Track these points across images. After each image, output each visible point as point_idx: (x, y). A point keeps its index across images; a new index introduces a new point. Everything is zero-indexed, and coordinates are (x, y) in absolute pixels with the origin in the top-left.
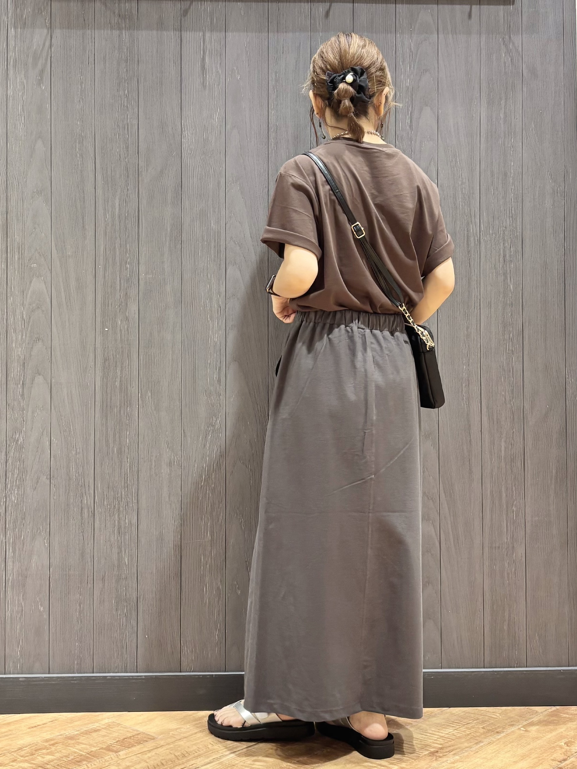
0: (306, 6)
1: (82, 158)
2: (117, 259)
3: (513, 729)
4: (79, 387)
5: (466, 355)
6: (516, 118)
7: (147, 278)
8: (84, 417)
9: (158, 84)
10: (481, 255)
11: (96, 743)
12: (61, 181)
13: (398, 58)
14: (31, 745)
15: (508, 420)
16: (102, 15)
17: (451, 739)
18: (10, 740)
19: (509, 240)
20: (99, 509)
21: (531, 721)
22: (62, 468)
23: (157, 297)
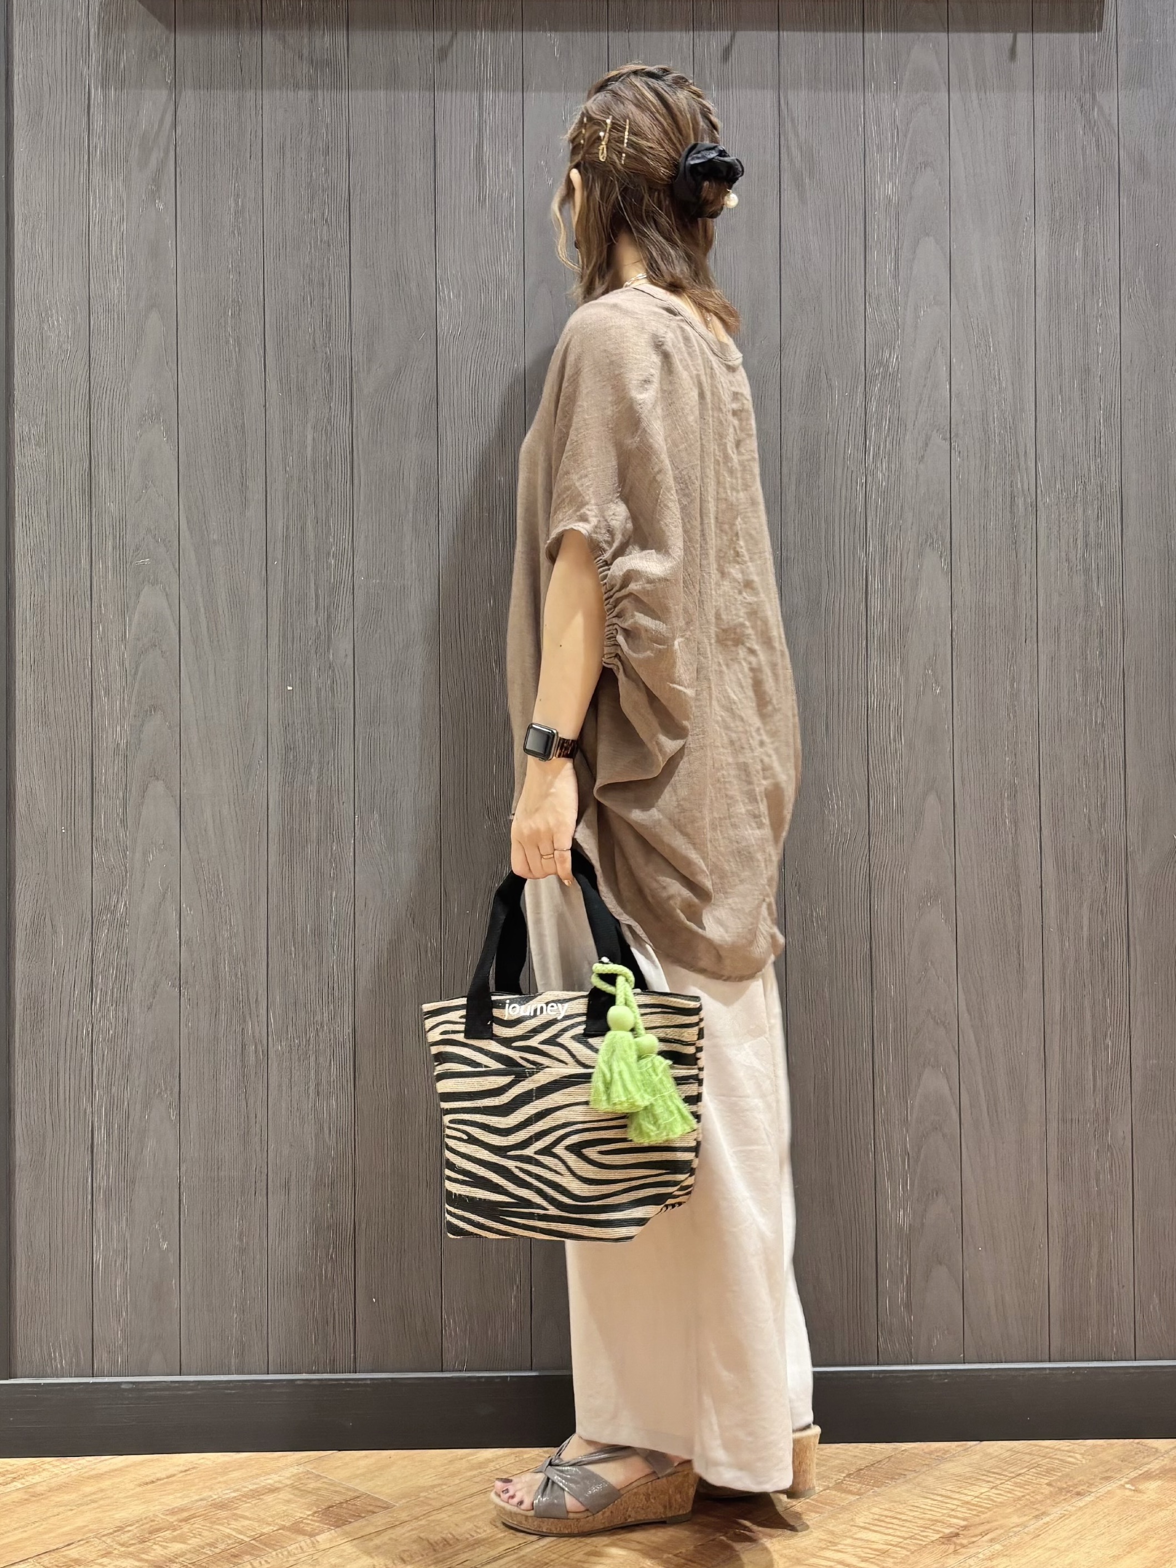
0: (682, 38)
1: (239, 345)
2: (311, 548)
3: (1110, 1486)
4: (237, 804)
5: (1010, 735)
6: (1106, 259)
7: (371, 585)
8: (247, 863)
9: (390, 198)
10: (1039, 533)
11: (272, 1517)
12: (198, 394)
13: (870, 141)
14: (141, 1520)
15: (1095, 864)
16: (278, 61)
17: (985, 1507)
18: (98, 1510)
19: (1096, 502)
20: (277, 1047)
21: (1146, 1469)
22: (203, 966)
23: (390, 622)
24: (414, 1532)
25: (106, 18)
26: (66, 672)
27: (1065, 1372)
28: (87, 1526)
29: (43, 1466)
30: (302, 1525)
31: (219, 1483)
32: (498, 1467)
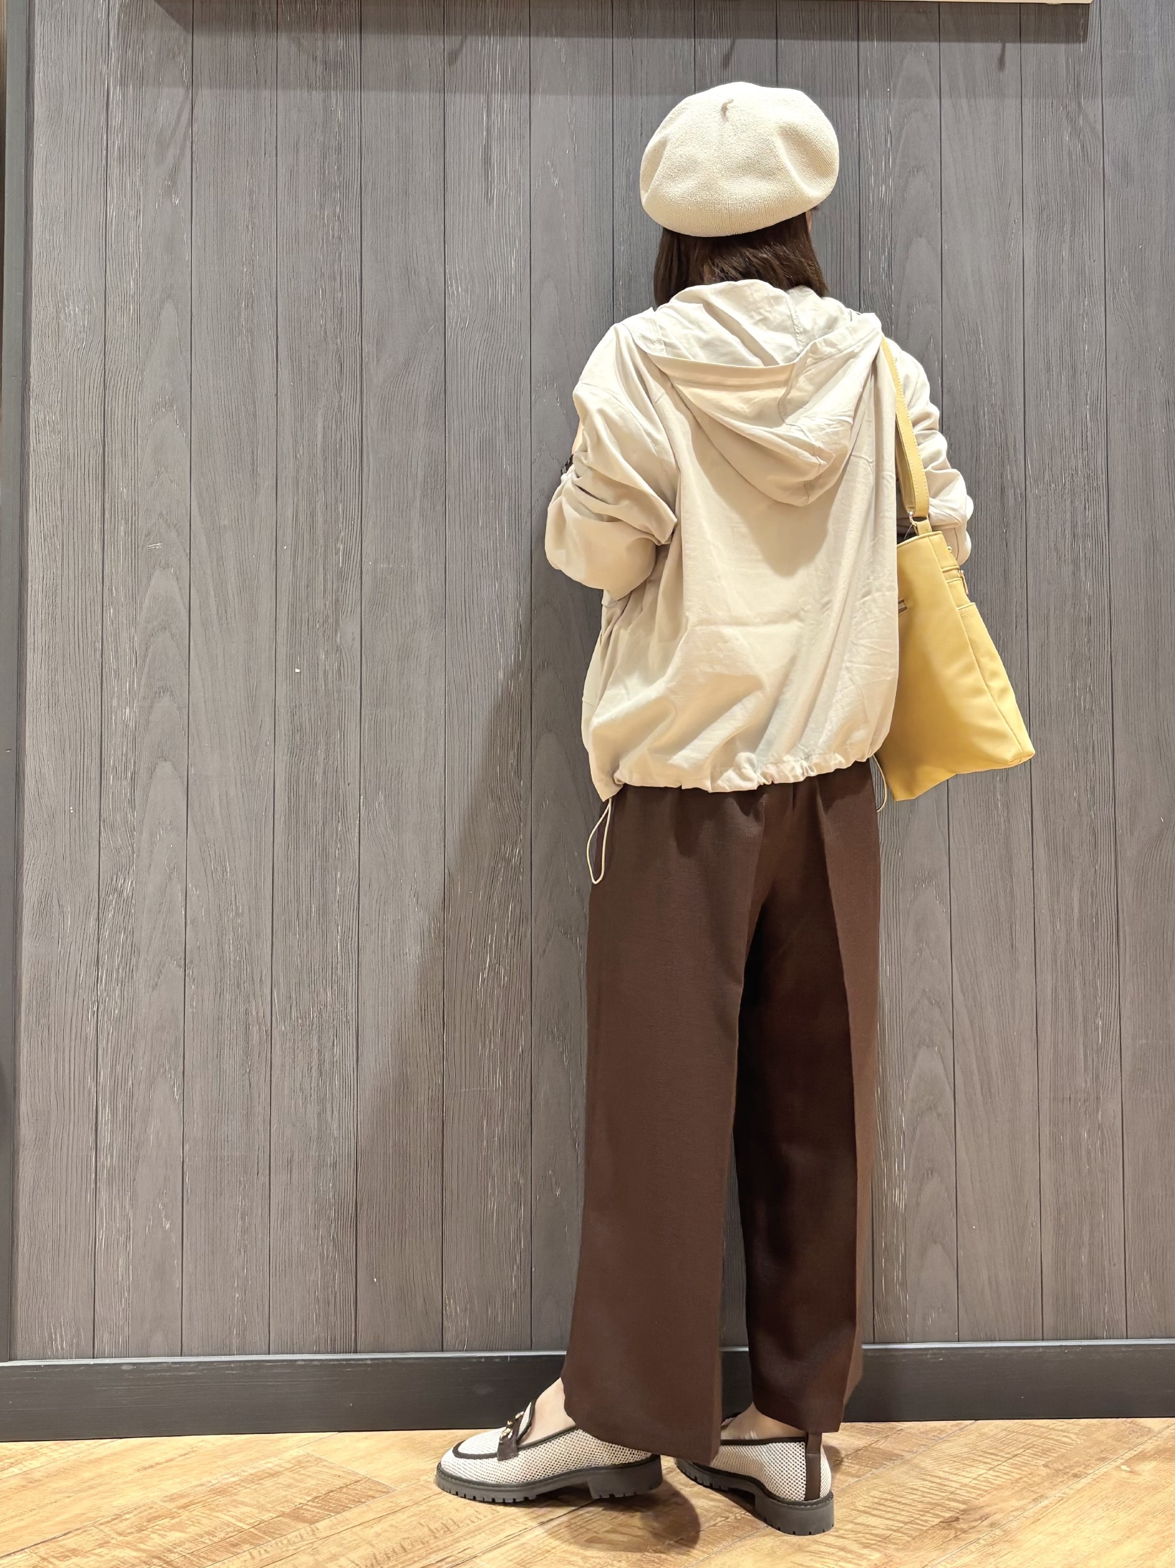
0: (683, 46)
1: (252, 335)
2: (319, 532)
3: (1105, 1467)
4: (243, 784)
6: (1092, 260)
7: (379, 570)
8: (253, 843)
9: (401, 195)
10: (1028, 523)
11: (271, 1503)
12: (211, 383)
13: (864, 145)
14: (140, 1507)
15: (1085, 846)
16: (292, 63)
17: (982, 1489)
18: (97, 1496)
19: (1084, 494)
20: (281, 1027)
21: (1140, 1450)
22: (208, 946)
23: (397, 606)
24: (414, 1518)
25: (126, 19)
26: (77, 654)
27: (1059, 1350)
28: (82, 1514)
29: (41, 1451)
30: (301, 1511)
31: (219, 1467)
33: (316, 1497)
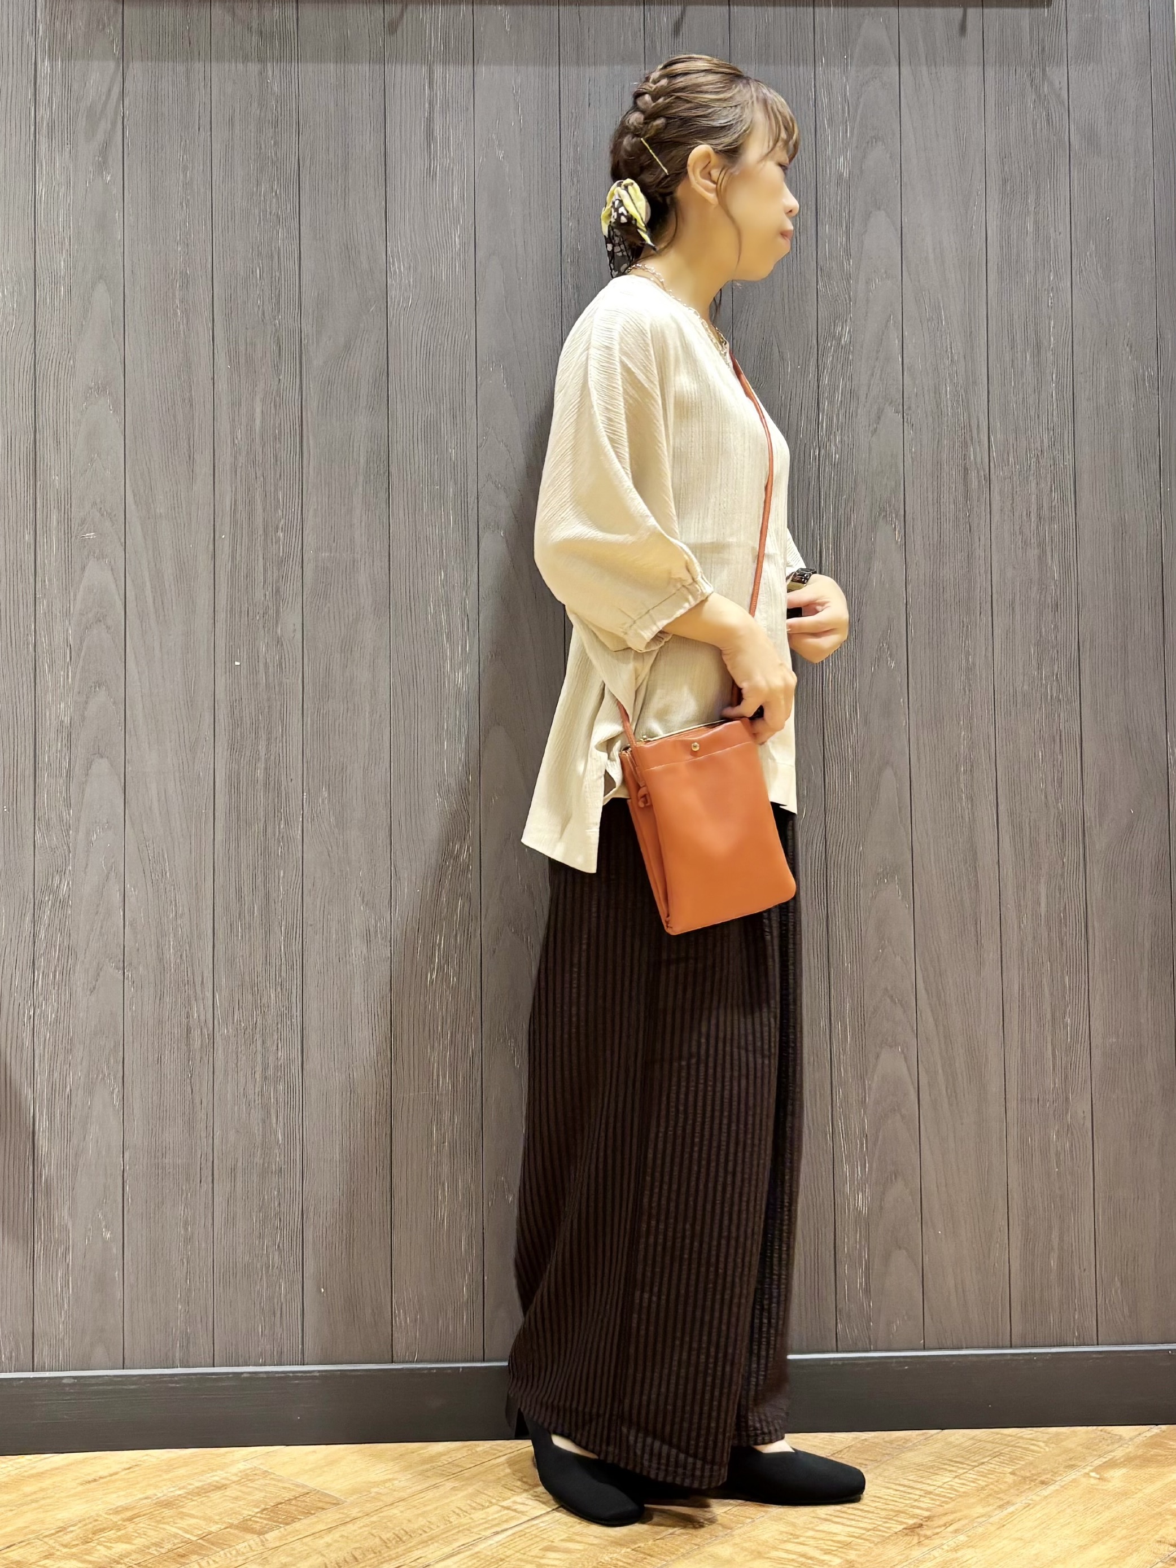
0: (634, 13)
1: (187, 316)
2: (259, 521)
3: (1073, 1475)
4: (182, 781)
5: (966, 709)
6: (1057, 233)
7: (320, 558)
9: (340, 170)
10: (992, 506)
11: (220, 1514)
12: (145, 366)
13: (821, 116)
14: (84, 1520)
15: (1052, 838)
16: (227, 34)
17: (948, 1497)
18: (41, 1510)
19: (1049, 476)
20: (224, 1031)
21: (1110, 1457)
22: (148, 948)
23: (340, 596)
24: (366, 1528)
26: (9, 647)
27: (1027, 1358)
28: (26, 1527)
30: (250, 1523)
31: (164, 1480)
32: (450, 1460)
33: (265, 1509)
